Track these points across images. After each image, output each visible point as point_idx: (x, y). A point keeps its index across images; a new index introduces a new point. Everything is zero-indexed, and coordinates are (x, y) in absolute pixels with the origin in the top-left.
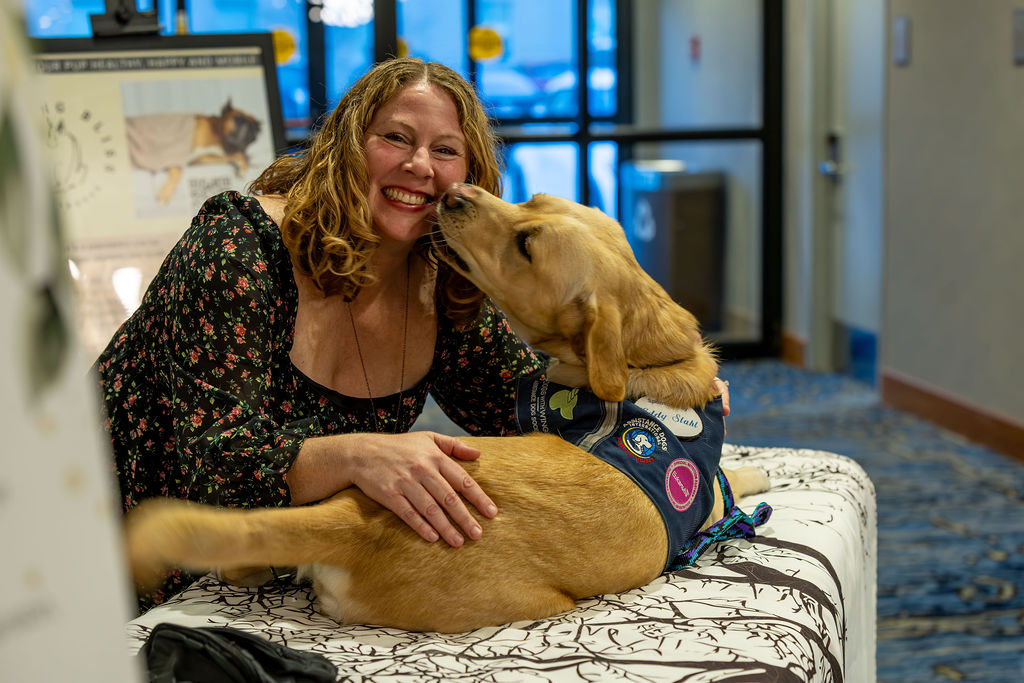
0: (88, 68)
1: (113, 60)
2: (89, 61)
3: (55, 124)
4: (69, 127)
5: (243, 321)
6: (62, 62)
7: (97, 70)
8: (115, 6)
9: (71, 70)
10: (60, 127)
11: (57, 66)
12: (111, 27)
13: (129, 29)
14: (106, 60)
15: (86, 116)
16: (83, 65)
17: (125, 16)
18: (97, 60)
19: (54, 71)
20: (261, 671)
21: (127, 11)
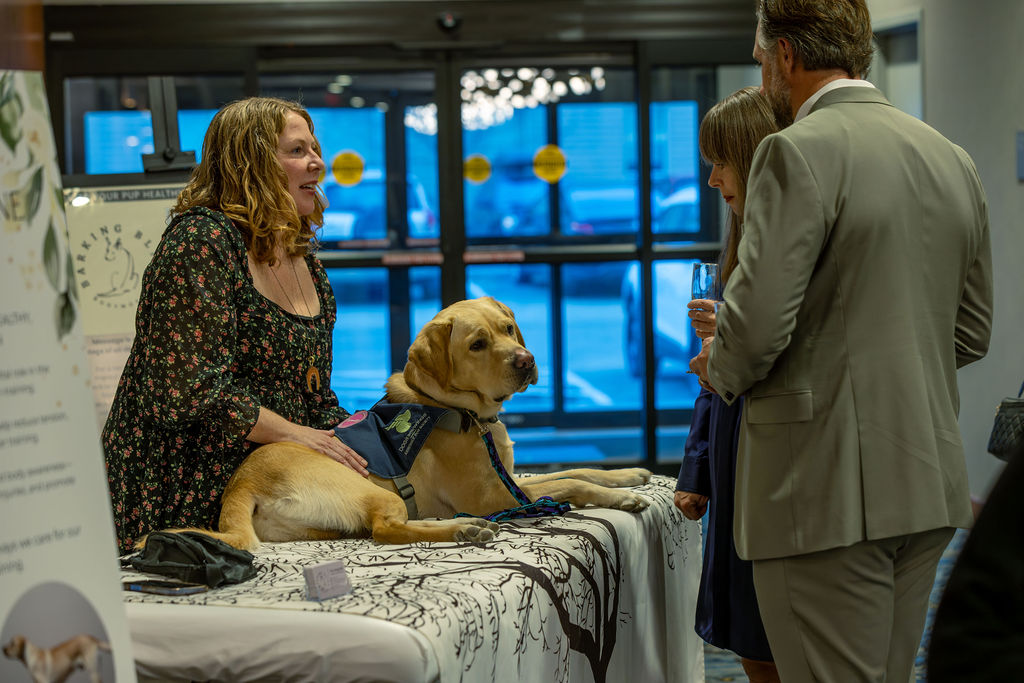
0: (141, 198)
1: (160, 190)
2: (141, 191)
3: (114, 242)
4: (125, 244)
5: (205, 274)
6: (120, 192)
7: (147, 199)
8: (163, 147)
9: (127, 199)
10: (118, 244)
11: (116, 196)
12: (160, 164)
13: (173, 166)
14: (155, 191)
15: (139, 235)
16: (137, 194)
17: (171, 156)
18: (146, 191)
19: (113, 200)
20: (205, 551)
21: (172, 151)
